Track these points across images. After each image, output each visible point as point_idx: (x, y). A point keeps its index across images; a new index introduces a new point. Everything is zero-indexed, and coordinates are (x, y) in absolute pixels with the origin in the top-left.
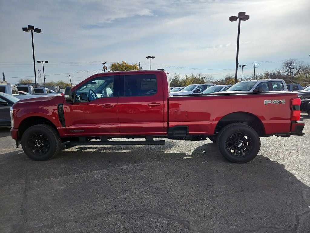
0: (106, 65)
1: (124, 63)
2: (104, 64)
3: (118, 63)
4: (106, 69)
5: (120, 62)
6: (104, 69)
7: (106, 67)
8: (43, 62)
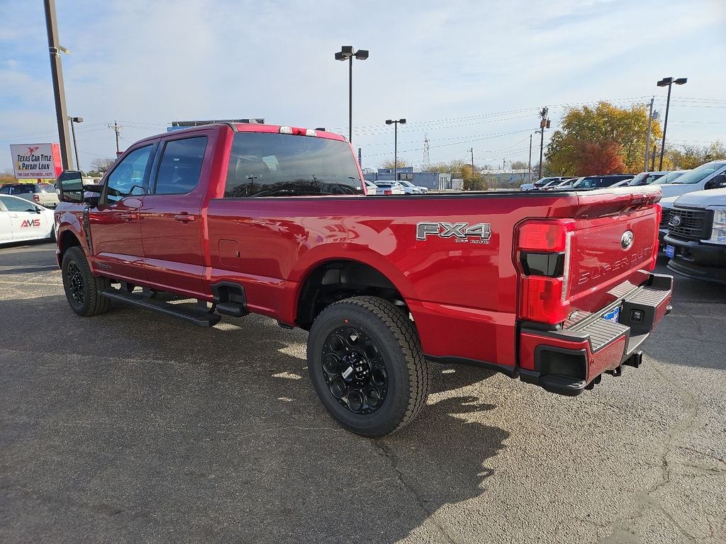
0: (548, 117)
1: (604, 104)
2: (544, 113)
3: (585, 108)
4: (548, 127)
5: (593, 105)
6: (542, 127)
7: (549, 122)
8: (396, 122)
